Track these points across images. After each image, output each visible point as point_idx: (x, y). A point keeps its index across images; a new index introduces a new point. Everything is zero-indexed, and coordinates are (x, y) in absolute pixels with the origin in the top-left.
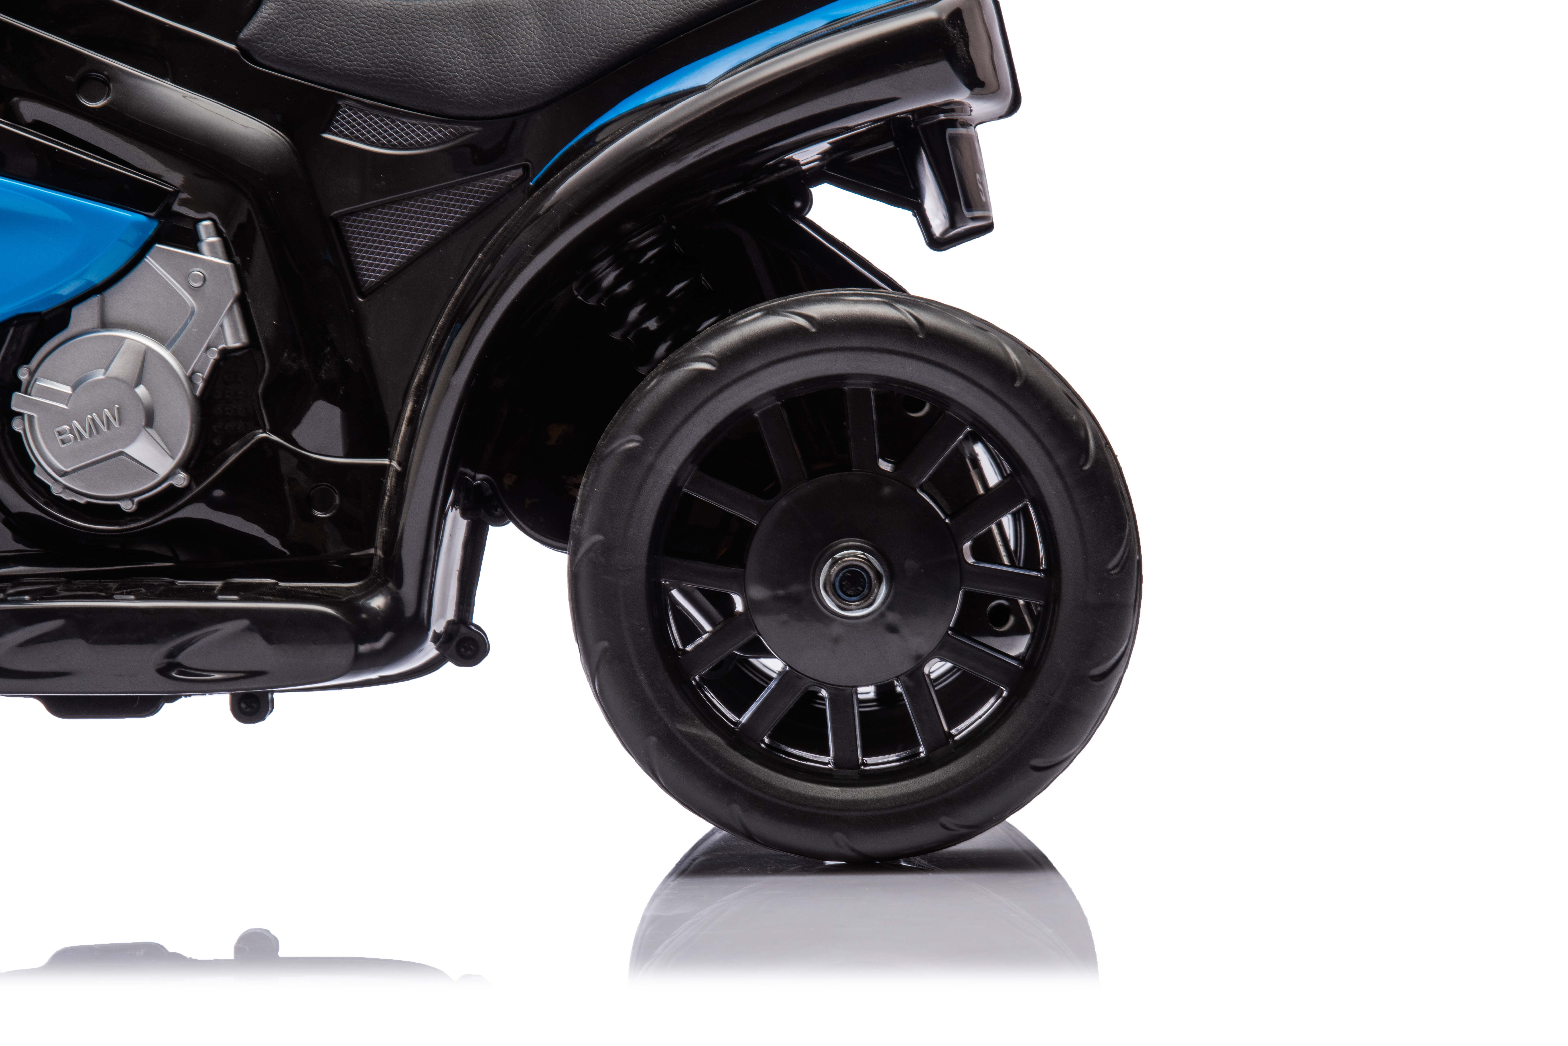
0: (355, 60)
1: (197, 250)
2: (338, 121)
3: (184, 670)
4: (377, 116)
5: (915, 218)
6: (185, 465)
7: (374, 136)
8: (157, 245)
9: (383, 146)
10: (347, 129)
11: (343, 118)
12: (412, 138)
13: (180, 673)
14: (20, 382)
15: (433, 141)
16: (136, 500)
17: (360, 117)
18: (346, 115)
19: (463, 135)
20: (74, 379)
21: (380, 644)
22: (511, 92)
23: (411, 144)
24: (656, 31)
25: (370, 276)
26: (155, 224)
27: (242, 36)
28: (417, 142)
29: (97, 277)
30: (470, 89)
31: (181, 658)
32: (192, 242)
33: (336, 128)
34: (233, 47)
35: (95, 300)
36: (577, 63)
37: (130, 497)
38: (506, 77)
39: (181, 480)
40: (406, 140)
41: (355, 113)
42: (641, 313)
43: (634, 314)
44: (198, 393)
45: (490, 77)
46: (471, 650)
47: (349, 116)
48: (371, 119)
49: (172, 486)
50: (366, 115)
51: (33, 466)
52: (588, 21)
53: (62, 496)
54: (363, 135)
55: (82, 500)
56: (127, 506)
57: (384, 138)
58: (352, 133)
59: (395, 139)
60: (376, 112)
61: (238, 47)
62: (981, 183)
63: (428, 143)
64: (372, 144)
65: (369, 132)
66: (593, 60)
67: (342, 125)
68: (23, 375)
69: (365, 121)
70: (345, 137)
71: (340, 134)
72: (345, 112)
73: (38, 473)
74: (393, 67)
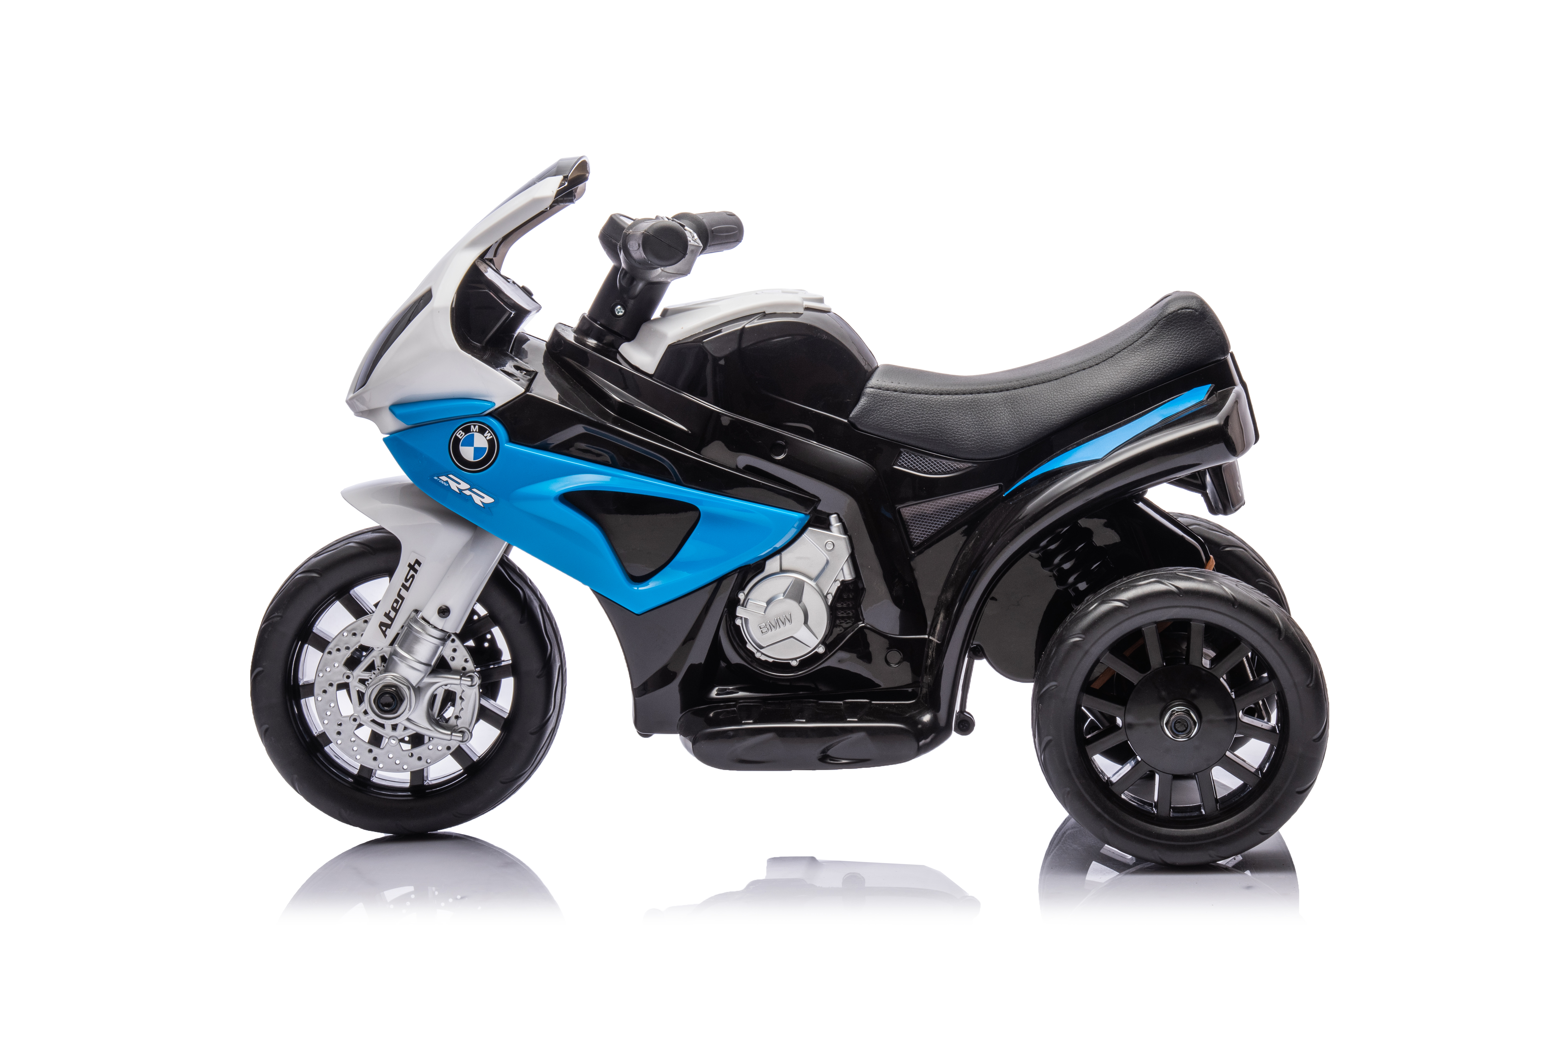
0: (910, 428)
1: (831, 531)
2: (901, 459)
3: (832, 758)
4: (921, 457)
5: (1202, 498)
6: (823, 642)
7: (920, 467)
8: (809, 528)
9: (925, 473)
10: (906, 463)
11: (904, 458)
12: (940, 469)
13: (831, 760)
14: (739, 600)
15: (951, 470)
16: (798, 660)
17: (913, 457)
18: (905, 456)
19: (967, 468)
20: (767, 599)
21: (928, 740)
22: (993, 447)
23: (939, 472)
24: (1070, 418)
25: (917, 539)
26: (808, 517)
27: (851, 416)
28: (943, 471)
29: (778, 545)
30: (971, 445)
31: (830, 753)
32: (827, 526)
33: (900, 463)
34: (846, 421)
35: (778, 557)
36: (1028, 433)
37: (795, 659)
38: (990, 439)
39: (821, 650)
40: (937, 470)
41: (910, 455)
42: (1061, 560)
43: (1057, 561)
44: (829, 604)
45: (981, 439)
46: (966, 726)
47: (907, 456)
48: (918, 458)
49: (816, 653)
50: (916, 456)
51: (746, 643)
52: (1033, 410)
53: (761, 658)
54: (914, 466)
55: (771, 660)
56: (794, 663)
57: (925, 468)
58: (908, 466)
59: (931, 469)
60: (921, 455)
61: (848, 421)
62: (1239, 486)
63: (948, 471)
64: (919, 471)
65: (917, 465)
66: (1037, 432)
67: (903, 461)
68: (741, 596)
69: (915, 460)
70: (905, 467)
71: (902, 466)
72: (904, 454)
73: (749, 646)
74: (929, 432)
